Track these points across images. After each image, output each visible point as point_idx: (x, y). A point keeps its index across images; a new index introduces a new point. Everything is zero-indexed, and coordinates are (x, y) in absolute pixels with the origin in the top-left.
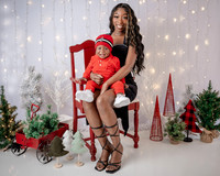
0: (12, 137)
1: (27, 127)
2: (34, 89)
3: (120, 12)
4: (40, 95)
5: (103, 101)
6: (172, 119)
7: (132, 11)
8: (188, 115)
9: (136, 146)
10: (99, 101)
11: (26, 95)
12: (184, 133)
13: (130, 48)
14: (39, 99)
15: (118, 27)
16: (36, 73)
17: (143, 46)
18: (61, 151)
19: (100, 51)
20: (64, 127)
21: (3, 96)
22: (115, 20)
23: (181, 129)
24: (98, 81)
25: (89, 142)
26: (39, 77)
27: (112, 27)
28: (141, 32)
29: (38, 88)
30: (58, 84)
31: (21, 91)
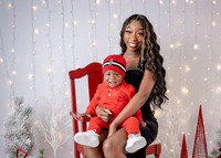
2: (21, 128)
3: (134, 26)
4: (30, 136)
5: (112, 146)
7: (150, 25)
10: (106, 145)
11: (10, 136)
13: (147, 73)
14: (28, 142)
15: (131, 45)
16: (24, 106)
17: (164, 71)
19: (109, 78)
22: (126, 35)
24: (105, 118)
26: (28, 112)
27: (124, 45)
28: (161, 53)
29: (27, 127)
30: (54, 120)
31: (4, 131)
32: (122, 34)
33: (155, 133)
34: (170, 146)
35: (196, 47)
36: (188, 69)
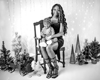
0: (8, 65)
1: (15, 60)
2: (18, 42)
4: (20, 45)
6: (79, 54)
8: (86, 52)
9: (64, 67)
11: (14, 45)
12: (84, 60)
14: (20, 47)
16: (18, 35)
18: (31, 70)
20: (32, 59)
21: (3, 46)
22: (54, 11)
23: (83, 58)
25: (43, 65)
26: (20, 37)
31: (12, 43)
32: (52, 10)
33: (63, 44)
34: (68, 48)
35: (76, 14)
36: (74, 22)
